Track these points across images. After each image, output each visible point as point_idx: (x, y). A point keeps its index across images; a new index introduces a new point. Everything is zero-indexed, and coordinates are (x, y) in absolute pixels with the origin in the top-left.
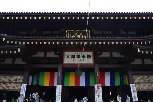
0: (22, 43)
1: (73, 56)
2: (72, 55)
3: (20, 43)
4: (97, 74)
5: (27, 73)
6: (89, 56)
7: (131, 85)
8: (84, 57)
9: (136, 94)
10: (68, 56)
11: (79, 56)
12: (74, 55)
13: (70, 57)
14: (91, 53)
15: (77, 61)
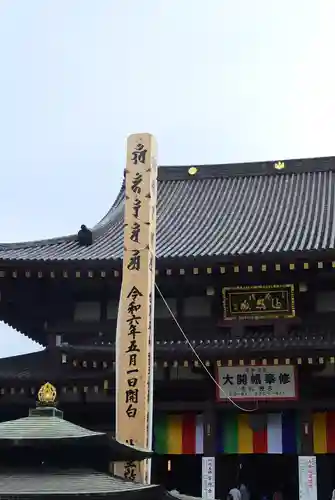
1: (242, 379)
2: (239, 376)
4: (306, 428)
6: (284, 378)
10: (228, 378)
11: (256, 379)
12: (245, 376)
13: (235, 380)
14: (290, 369)
15: (253, 392)
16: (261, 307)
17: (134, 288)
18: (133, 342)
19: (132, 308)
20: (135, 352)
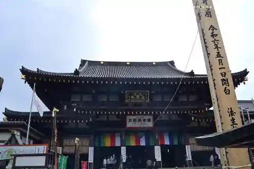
0: (92, 113)
2: (134, 119)
3: (90, 112)
5: (92, 137)
6: (149, 120)
7: (186, 146)
8: (144, 120)
9: (190, 154)
10: (130, 120)
11: (140, 120)
12: (136, 119)
13: (132, 121)
14: (151, 117)
16: (138, 97)
17: (211, 26)
18: (218, 53)
19: (213, 36)
20: (221, 58)
